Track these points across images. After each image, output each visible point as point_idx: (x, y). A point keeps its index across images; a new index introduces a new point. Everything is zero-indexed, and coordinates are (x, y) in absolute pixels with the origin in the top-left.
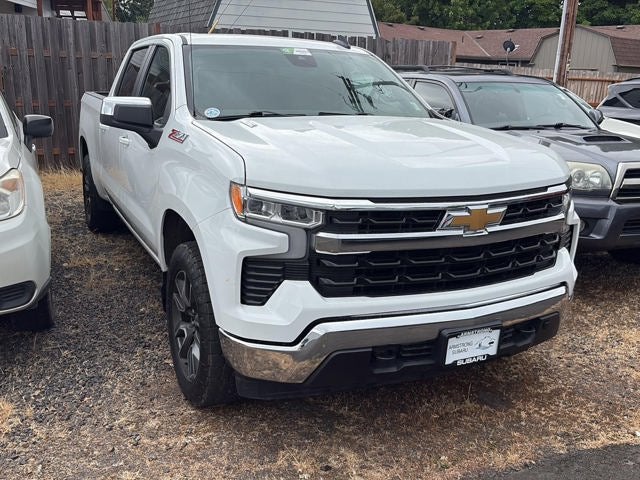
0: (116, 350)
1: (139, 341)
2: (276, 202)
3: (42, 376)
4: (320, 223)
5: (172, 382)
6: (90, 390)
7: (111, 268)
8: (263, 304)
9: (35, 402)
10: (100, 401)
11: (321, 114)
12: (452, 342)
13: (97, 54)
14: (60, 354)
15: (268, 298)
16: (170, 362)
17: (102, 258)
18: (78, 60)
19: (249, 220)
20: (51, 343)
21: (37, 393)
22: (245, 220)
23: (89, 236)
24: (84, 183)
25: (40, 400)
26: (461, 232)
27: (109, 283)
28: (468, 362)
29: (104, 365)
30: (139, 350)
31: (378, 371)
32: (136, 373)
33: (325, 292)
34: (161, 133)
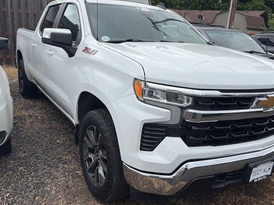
0: (49, 166)
1: (60, 160)
2: (163, 91)
3: (9, 184)
4: (190, 104)
5: (83, 185)
6: (38, 192)
7: (36, 117)
8: (152, 150)
9: (7, 202)
10: (45, 199)
11: (162, 41)
12: (254, 170)
13: (22, 11)
14: (18, 169)
15: (155, 147)
16: (80, 173)
17: (31, 112)
18: (12, 13)
19: (147, 101)
20: (12, 162)
21: (8, 195)
22: (144, 102)
23: (22, 100)
24: (19, 73)
25: (10, 200)
26: (262, 109)
27: (38, 125)
28: (259, 179)
29: (43, 175)
30: (60, 165)
31: (214, 187)
32: (62, 180)
33: (190, 144)
34: (77, 49)
